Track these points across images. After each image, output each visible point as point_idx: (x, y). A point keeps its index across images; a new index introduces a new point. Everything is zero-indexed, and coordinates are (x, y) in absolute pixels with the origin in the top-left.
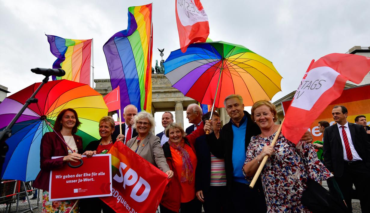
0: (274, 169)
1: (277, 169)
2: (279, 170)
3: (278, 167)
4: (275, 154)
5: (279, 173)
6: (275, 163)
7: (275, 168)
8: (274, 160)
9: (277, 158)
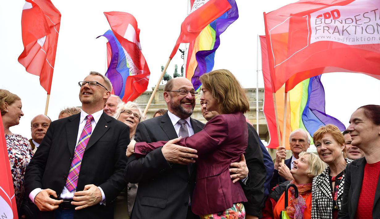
0: (14, 172)
1: (18, 174)
2: (19, 175)
3: (19, 173)
4: (23, 158)
5: (18, 179)
6: (19, 167)
7: (16, 172)
8: (19, 163)
9: (23, 162)
